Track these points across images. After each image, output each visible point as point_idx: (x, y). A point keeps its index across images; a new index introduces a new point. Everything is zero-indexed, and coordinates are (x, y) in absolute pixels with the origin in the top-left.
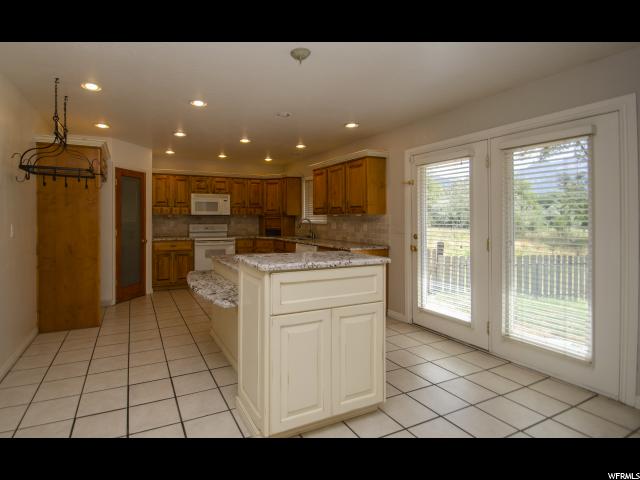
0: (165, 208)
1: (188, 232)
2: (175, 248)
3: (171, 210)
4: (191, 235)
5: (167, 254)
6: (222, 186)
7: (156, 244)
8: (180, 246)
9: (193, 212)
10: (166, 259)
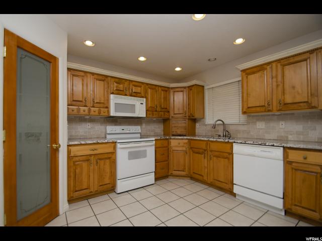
0: (82, 108)
1: (106, 134)
2: (95, 152)
3: (89, 110)
4: (108, 136)
5: (87, 159)
6: (138, 90)
7: (72, 149)
8: (101, 150)
9: (113, 113)
10: (85, 165)
